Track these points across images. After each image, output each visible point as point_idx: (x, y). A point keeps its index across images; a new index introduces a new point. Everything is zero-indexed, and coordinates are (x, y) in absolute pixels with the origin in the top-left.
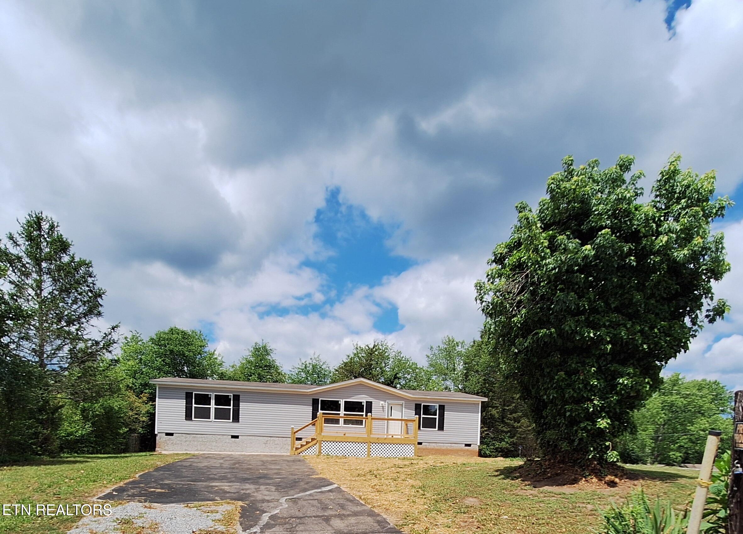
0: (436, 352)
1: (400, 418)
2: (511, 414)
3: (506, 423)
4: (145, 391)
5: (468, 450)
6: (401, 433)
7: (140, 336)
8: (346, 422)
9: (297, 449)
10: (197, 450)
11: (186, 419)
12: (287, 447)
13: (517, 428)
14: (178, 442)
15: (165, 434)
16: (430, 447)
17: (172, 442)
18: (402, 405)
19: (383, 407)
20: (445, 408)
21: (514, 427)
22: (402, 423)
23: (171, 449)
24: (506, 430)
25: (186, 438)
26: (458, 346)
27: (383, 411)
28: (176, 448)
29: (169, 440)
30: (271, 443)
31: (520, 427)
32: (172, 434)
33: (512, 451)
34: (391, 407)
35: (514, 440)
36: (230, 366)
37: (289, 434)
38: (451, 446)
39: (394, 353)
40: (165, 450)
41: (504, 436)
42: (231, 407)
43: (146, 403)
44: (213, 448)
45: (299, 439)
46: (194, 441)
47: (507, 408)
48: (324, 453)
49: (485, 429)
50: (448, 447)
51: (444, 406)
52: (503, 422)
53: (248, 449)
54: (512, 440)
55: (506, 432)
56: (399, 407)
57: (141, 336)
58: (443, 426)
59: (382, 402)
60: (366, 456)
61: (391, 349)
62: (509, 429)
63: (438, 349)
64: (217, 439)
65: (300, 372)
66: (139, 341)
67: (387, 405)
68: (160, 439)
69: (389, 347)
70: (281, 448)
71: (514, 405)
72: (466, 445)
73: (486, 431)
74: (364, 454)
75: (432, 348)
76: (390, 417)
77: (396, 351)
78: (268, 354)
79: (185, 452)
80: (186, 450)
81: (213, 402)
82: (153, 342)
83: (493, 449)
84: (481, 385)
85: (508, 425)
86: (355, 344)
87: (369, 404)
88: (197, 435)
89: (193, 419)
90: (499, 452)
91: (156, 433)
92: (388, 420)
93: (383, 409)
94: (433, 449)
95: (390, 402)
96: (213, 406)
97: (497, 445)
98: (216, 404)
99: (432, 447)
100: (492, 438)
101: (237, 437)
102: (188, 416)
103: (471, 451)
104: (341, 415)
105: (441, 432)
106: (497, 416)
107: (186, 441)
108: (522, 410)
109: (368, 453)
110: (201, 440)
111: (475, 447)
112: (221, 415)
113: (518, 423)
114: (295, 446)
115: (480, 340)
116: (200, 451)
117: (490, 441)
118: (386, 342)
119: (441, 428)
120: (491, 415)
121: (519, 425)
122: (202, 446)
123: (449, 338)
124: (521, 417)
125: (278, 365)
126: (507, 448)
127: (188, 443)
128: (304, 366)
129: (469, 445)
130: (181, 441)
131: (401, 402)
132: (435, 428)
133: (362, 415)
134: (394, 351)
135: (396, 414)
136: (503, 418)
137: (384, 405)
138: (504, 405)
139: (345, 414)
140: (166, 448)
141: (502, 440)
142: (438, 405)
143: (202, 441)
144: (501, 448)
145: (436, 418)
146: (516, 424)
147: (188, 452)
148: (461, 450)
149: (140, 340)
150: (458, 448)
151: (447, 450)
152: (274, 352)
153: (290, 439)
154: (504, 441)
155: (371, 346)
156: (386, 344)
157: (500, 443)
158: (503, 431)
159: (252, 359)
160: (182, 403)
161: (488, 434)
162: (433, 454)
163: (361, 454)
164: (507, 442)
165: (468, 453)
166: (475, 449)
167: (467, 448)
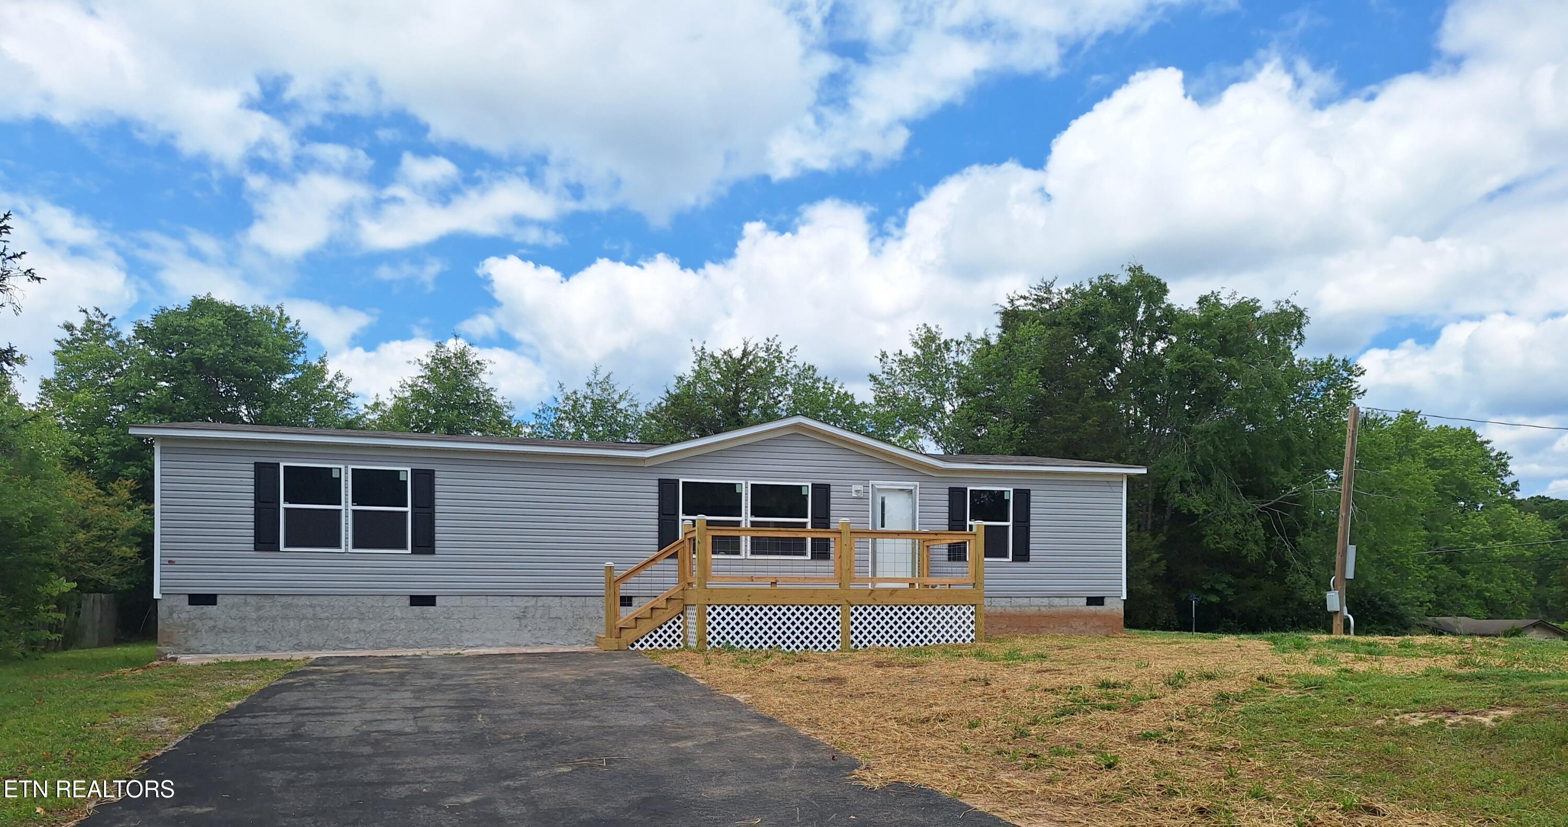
0: (895, 366)
1: (910, 529)
4: (125, 472)
5: (1095, 615)
6: (913, 575)
7: (109, 325)
8: (759, 546)
10: (298, 647)
11: (256, 549)
12: (587, 626)
14: (234, 623)
15: (187, 597)
16: (993, 610)
17: (211, 623)
18: (912, 491)
19: (859, 497)
20: (1032, 499)
22: (914, 544)
23: (210, 648)
25: (259, 609)
26: (948, 350)
27: (862, 510)
28: (227, 642)
29: (202, 618)
30: (538, 615)
32: (210, 599)
34: (883, 499)
36: (366, 406)
37: (599, 584)
38: (1051, 606)
39: (795, 371)
40: (188, 651)
42: (409, 509)
43: (130, 508)
44: (352, 637)
45: (626, 601)
46: (286, 618)
48: (714, 643)
50: (1043, 609)
51: (1027, 491)
53: (466, 636)
56: (906, 498)
57: (113, 323)
58: (1028, 549)
59: (856, 486)
60: (838, 646)
61: (788, 361)
63: (897, 359)
64: (363, 610)
65: (562, 419)
66: (108, 338)
67: (870, 494)
68: (172, 615)
69: (784, 354)
70: (569, 630)
72: (1091, 601)
74: (834, 642)
75: (884, 355)
76: (879, 528)
77: (801, 365)
78: (473, 374)
79: (257, 656)
80: (259, 648)
81: (346, 491)
82: (145, 339)
86: (698, 348)
87: (822, 492)
88: (296, 601)
89: (282, 548)
91: (157, 595)
92: (875, 534)
93: (860, 504)
94: (1001, 616)
95: (879, 484)
96: (347, 505)
98: (357, 499)
99: (1000, 609)
101: (429, 601)
102: (265, 542)
103: (1104, 616)
104: (743, 525)
105: (1021, 566)
107: (259, 619)
109: (844, 637)
110: (311, 616)
111: (1116, 606)
112: (375, 533)
114: (620, 623)
116: (310, 647)
118: (777, 342)
119: (1022, 554)
122: (314, 634)
125: (500, 401)
127: (265, 625)
128: (571, 402)
129: (1100, 601)
130: (243, 618)
131: (909, 483)
132: (1006, 556)
133: (804, 525)
134: (795, 366)
137: (862, 494)
139: (753, 524)
140: (194, 643)
142: (1011, 489)
143: (315, 618)
145: (1007, 527)
147: (271, 656)
148: (1078, 616)
149: (111, 336)
150: (1069, 609)
151: (1040, 616)
152: (487, 370)
153: (599, 602)
155: (737, 354)
156: (777, 346)
159: (431, 388)
162: (1001, 631)
163: (825, 642)
165: (1097, 623)
166: (1115, 610)
167: (1093, 608)
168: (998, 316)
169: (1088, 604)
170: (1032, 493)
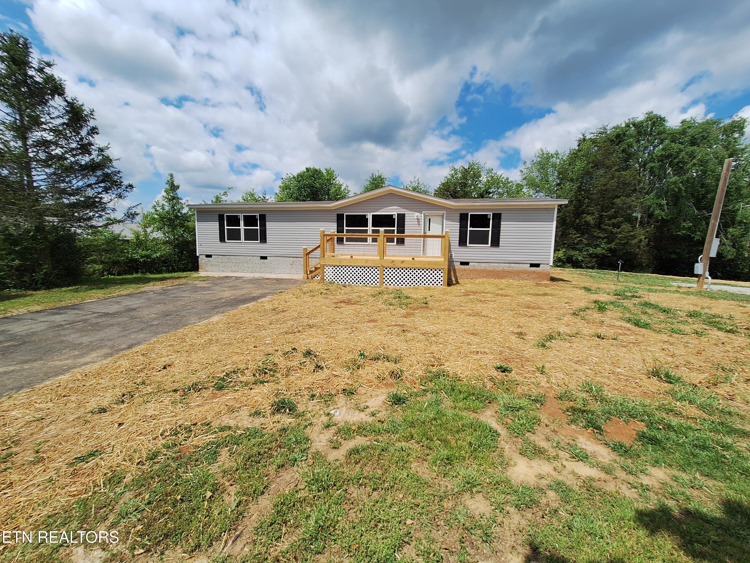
1: (440, 234)
2: (610, 219)
3: (603, 229)
5: (534, 272)
9: (311, 272)
11: (220, 241)
13: (617, 233)
14: (216, 263)
15: (205, 256)
16: (479, 268)
17: (211, 263)
18: (443, 216)
19: (418, 219)
20: (502, 217)
21: (612, 233)
23: (211, 270)
24: (602, 236)
25: (222, 259)
27: (419, 225)
28: (215, 269)
29: (209, 261)
31: (620, 233)
32: (210, 256)
33: (609, 256)
34: (430, 219)
35: (612, 246)
38: (510, 267)
40: (206, 272)
41: (600, 242)
42: (258, 228)
44: (245, 269)
46: (228, 262)
47: (606, 214)
48: (327, 280)
49: (579, 235)
50: (505, 268)
51: (500, 215)
52: (600, 228)
53: (276, 270)
54: (609, 246)
55: (603, 238)
56: (440, 219)
58: (499, 241)
59: (417, 214)
60: (378, 284)
62: (606, 235)
63: (531, 163)
64: (248, 260)
67: (423, 218)
68: (202, 260)
71: (614, 210)
72: (532, 265)
73: (579, 237)
74: (376, 282)
76: (428, 233)
80: (223, 271)
81: (242, 223)
83: (587, 255)
84: (575, 192)
85: (605, 231)
87: (402, 217)
88: (231, 257)
89: (226, 241)
90: (594, 257)
91: (198, 255)
93: (418, 222)
94: (484, 271)
95: (427, 213)
96: (242, 227)
97: (591, 250)
98: (245, 225)
99: (483, 268)
100: (586, 244)
101: (265, 258)
102: (222, 239)
103: (539, 273)
104: (369, 231)
105: (495, 249)
106: (592, 222)
107: (222, 262)
108: (624, 215)
109: (381, 281)
110: (234, 261)
111: (546, 268)
112: (250, 236)
113: (618, 228)
114: (309, 269)
115: (577, 148)
117: (583, 247)
119: (496, 243)
120: (585, 221)
121: (619, 230)
122: (236, 267)
123: (542, 151)
124: (622, 222)
126: (603, 254)
127: (224, 264)
129: (537, 265)
130: (218, 262)
131: (441, 212)
132: (488, 244)
133: (394, 231)
135: (436, 229)
136: (600, 223)
137: (419, 218)
138: (602, 211)
139: (373, 231)
140: (207, 269)
141: (596, 246)
142: (491, 214)
143: (236, 262)
144: (595, 254)
145: (488, 231)
146: (615, 230)
148: (524, 272)
150: (520, 269)
154: (600, 247)
157: (595, 249)
158: (599, 237)
160: (216, 225)
161: (581, 240)
162: (483, 277)
163: (372, 282)
164: (603, 248)
165: (535, 276)
166: (546, 270)
167: (533, 269)
168: (577, 142)
169: (530, 267)
170: (502, 215)
